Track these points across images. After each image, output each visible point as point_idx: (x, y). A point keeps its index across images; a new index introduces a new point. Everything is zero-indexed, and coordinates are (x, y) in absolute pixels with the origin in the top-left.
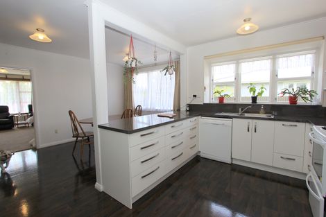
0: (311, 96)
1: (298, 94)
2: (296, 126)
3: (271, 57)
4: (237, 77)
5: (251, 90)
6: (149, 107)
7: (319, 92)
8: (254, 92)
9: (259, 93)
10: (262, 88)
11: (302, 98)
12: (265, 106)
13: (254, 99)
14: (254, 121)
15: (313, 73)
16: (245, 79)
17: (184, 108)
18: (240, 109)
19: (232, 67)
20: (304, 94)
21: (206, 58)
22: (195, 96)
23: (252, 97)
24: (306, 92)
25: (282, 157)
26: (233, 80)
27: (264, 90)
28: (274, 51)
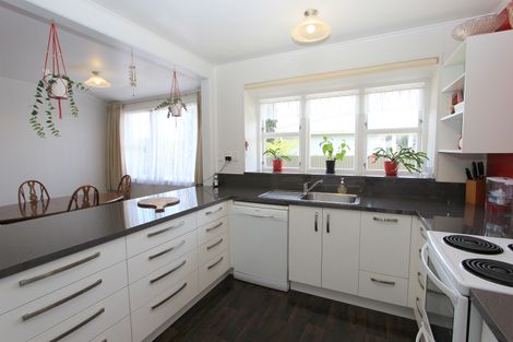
0: (419, 162)
1: (398, 157)
2: (396, 221)
3: (357, 91)
4: (304, 126)
5: (325, 148)
6: (153, 178)
7: (431, 154)
8: (331, 152)
9: (338, 155)
10: (343, 145)
11: (406, 165)
12: (347, 179)
13: (331, 165)
14: (327, 211)
15: (421, 121)
16: (315, 127)
17: (209, 181)
18: (306, 185)
19: (295, 106)
20: (408, 157)
21: (247, 87)
22: (228, 159)
23: (328, 162)
24: (411, 155)
25: (373, 280)
26: (296, 129)
27: (345, 148)
28: (360, 81)
